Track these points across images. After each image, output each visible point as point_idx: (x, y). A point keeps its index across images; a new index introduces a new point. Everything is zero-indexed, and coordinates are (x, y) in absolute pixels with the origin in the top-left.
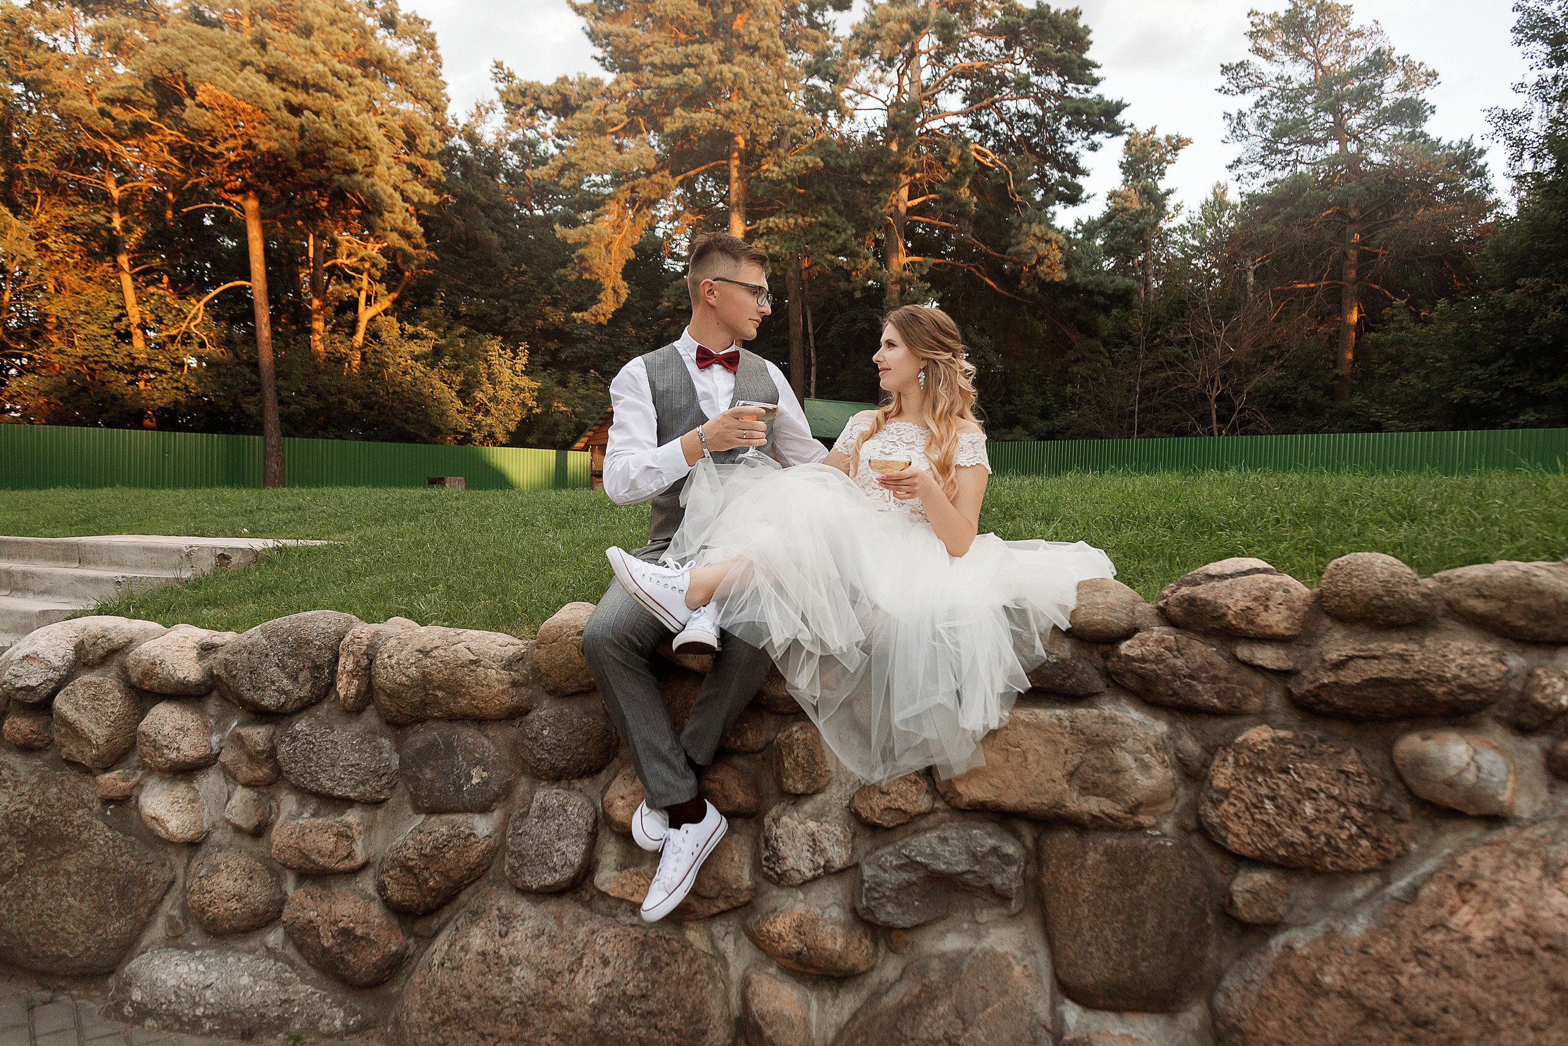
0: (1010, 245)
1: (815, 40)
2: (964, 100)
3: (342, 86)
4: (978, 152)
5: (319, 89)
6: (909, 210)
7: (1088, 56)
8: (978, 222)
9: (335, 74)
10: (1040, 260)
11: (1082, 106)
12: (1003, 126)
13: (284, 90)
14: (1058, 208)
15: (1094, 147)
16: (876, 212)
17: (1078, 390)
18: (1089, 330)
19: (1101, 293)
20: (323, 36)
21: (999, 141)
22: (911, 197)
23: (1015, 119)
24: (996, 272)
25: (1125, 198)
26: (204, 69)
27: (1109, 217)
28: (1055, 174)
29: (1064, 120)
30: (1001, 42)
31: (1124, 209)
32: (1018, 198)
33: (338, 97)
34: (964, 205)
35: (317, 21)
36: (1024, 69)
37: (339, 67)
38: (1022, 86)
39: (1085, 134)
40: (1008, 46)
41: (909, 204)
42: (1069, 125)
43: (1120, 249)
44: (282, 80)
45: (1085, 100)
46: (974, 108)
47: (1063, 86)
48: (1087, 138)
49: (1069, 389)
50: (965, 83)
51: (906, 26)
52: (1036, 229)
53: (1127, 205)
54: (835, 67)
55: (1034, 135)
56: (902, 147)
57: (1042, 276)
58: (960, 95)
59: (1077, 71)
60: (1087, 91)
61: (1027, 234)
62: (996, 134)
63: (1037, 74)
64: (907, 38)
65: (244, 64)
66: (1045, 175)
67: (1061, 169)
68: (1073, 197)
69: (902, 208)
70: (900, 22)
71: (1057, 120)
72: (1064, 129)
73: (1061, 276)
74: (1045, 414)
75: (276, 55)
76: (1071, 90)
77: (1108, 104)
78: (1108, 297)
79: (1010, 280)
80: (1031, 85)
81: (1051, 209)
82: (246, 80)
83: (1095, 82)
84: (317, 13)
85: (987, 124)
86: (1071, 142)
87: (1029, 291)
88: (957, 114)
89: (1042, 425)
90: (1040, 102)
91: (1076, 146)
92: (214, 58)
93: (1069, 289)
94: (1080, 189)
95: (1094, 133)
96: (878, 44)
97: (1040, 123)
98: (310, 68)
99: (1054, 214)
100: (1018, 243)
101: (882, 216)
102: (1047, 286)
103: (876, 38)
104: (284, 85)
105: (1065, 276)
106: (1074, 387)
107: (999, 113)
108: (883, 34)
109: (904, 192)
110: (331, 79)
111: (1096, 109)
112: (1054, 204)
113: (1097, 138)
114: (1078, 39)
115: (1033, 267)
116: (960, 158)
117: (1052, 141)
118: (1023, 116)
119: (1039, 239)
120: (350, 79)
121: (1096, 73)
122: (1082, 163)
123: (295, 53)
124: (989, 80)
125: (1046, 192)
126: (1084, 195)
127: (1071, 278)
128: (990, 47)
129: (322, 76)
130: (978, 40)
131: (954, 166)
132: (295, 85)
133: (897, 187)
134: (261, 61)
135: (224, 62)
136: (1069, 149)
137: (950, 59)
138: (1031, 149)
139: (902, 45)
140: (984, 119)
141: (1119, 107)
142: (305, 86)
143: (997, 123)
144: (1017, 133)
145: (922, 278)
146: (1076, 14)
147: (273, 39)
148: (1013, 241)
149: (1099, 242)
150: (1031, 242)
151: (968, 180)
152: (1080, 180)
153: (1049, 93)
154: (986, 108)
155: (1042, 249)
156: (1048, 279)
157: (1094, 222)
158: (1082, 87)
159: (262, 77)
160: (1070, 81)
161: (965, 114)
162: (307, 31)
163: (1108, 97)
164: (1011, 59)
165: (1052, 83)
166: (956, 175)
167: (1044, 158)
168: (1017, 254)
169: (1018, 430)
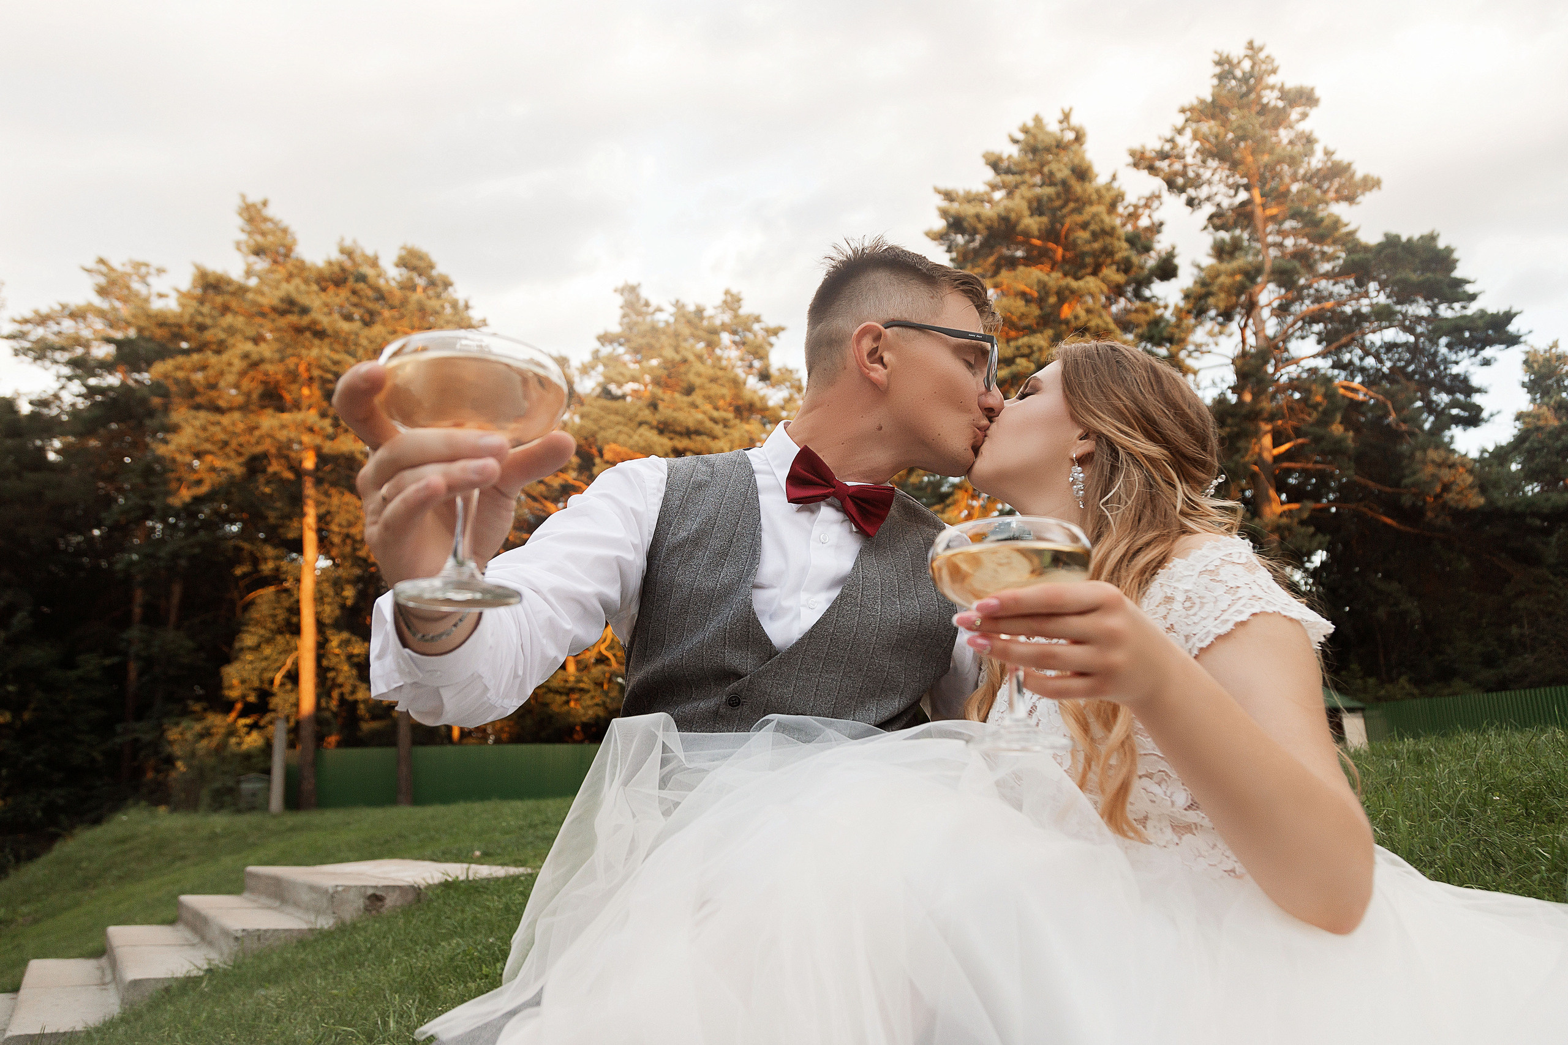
0: (1403, 477)
1: (1146, 311)
2: (1319, 342)
3: (718, 429)
4: (1346, 388)
5: (698, 433)
6: (1277, 459)
7: (1457, 274)
8: (1360, 460)
9: (715, 421)
10: (1446, 488)
11: (1462, 323)
12: (1370, 361)
13: (671, 439)
14: (1456, 431)
15: (1486, 363)
16: (1237, 463)
17: (1526, 631)
18: (1530, 559)
19: (1534, 514)
20: (704, 392)
21: (1368, 376)
22: (1276, 444)
23: (1383, 350)
24: (1394, 507)
25: (1537, 417)
26: (610, 433)
27: (1520, 440)
28: (1443, 398)
29: (1443, 341)
30: (1351, 282)
31: (1538, 429)
32: (1404, 427)
33: (714, 438)
34: (1339, 441)
35: (697, 381)
36: (1382, 299)
37: (716, 414)
38: (1383, 316)
39: (1473, 351)
40: (1360, 283)
41: (1276, 451)
42: (1449, 346)
43: (1544, 471)
44: (670, 432)
45: (1464, 317)
46: (1333, 347)
47: (1434, 308)
48: (1475, 355)
49: (1515, 630)
50: (1318, 327)
51: (1239, 278)
52: (1432, 454)
53: (1541, 423)
54: (1169, 329)
55: (1408, 363)
56: (1256, 396)
57: (1452, 503)
58: (1312, 339)
59: (1447, 290)
60: (1464, 308)
61: (1424, 462)
62: (1363, 370)
63: (1398, 303)
64: (1241, 289)
65: (640, 424)
66: (1431, 402)
67: (1450, 391)
68: (1473, 418)
69: (1267, 456)
70: (1232, 274)
71: (1434, 342)
72: (1443, 350)
73: (1477, 500)
74: (1489, 661)
75: (665, 412)
76: (1444, 311)
77: (1494, 316)
78: (1544, 517)
79: (1413, 515)
80: (1395, 313)
81: (1447, 434)
82: (641, 435)
83: (1473, 297)
84: (699, 375)
85: (1351, 362)
86: (1457, 363)
87: (1439, 522)
88: (1314, 356)
89: (1487, 674)
90: (1410, 330)
91: (1464, 364)
92: (618, 423)
93: (1490, 514)
94: (1479, 409)
95: (1483, 348)
96: (1211, 300)
97: (1414, 350)
98: (690, 418)
99: (1452, 437)
100: (1414, 473)
101: (1245, 466)
102: (1462, 515)
103: (1209, 294)
104: (672, 435)
105: (1482, 501)
106: (1521, 626)
107: (1362, 347)
108: (1215, 289)
109: (1267, 440)
110: (709, 424)
111: (1480, 323)
112: (1449, 429)
113: (1488, 352)
114: (1444, 260)
115: (1437, 497)
116: (1325, 396)
117: (1433, 365)
118: (1390, 347)
119: (1440, 465)
120: (725, 423)
121: (1470, 289)
122: (1475, 382)
123: (680, 409)
124: (1345, 319)
125: (1436, 418)
126: (1485, 415)
127: (1490, 502)
128: (1340, 289)
129: (701, 422)
130: (1324, 284)
131: (1318, 404)
132: (681, 434)
133: (1257, 434)
134: (654, 419)
135: (626, 425)
136: (1455, 370)
137: (1296, 308)
138: (1410, 377)
139: (1238, 295)
140: (1346, 357)
141: (1509, 317)
142: (688, 433)
143: (1361, 359)
144: (1388, 364)
145: (1303, 523)
146: (1432, 238)
147: (663, 400)
148: (1407, 472)
149: (1514, 467)
150: (1430, 469)
151: (1339, 417)
152: (1477, 399)
153: (1419, 319)
154: (1346, 345)
155: (1446, 475)
156: (1461, 506)
157: (1502, 447)
158: (1457, 306)
159: (655, 432)
160: (1441, 303)
161: (1324, 355)
162: (689, 391)
163: (1492, 310)
164: (1366, 295)
165: (1421, 309)
166: (1325, 413)
167: (1426, 385)
168: (1414, 484)
169: (1458, 684)
